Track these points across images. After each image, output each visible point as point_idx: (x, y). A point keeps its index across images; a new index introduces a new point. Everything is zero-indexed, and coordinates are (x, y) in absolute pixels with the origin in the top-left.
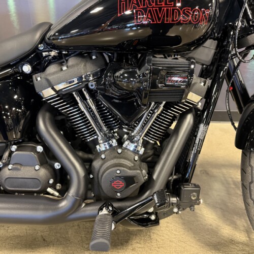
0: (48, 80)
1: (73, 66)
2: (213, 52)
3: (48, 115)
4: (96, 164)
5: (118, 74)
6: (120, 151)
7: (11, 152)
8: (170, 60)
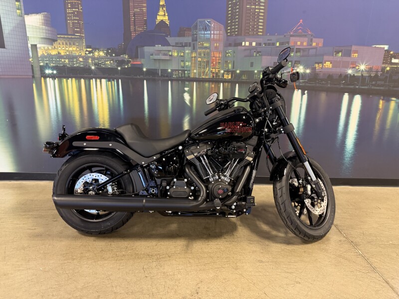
0: (192, 152)
1: (201, 147)
2: (257, 141)
3: (189, 166)
4: (210, 186)
5: (220, 149)
6: (220, 180)
7: (174, 182)
8: (239, 144)
